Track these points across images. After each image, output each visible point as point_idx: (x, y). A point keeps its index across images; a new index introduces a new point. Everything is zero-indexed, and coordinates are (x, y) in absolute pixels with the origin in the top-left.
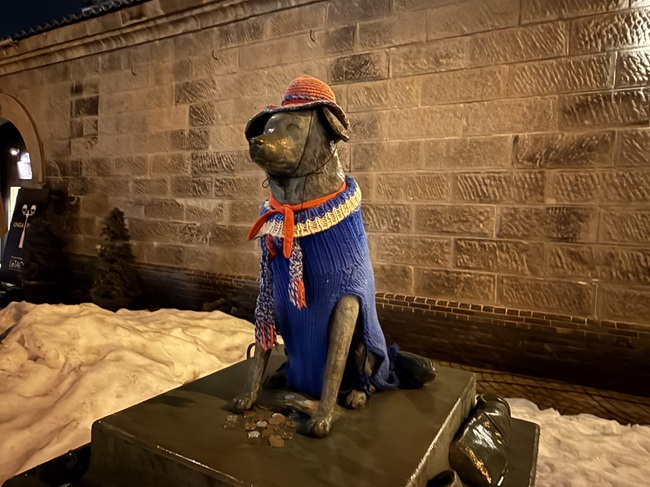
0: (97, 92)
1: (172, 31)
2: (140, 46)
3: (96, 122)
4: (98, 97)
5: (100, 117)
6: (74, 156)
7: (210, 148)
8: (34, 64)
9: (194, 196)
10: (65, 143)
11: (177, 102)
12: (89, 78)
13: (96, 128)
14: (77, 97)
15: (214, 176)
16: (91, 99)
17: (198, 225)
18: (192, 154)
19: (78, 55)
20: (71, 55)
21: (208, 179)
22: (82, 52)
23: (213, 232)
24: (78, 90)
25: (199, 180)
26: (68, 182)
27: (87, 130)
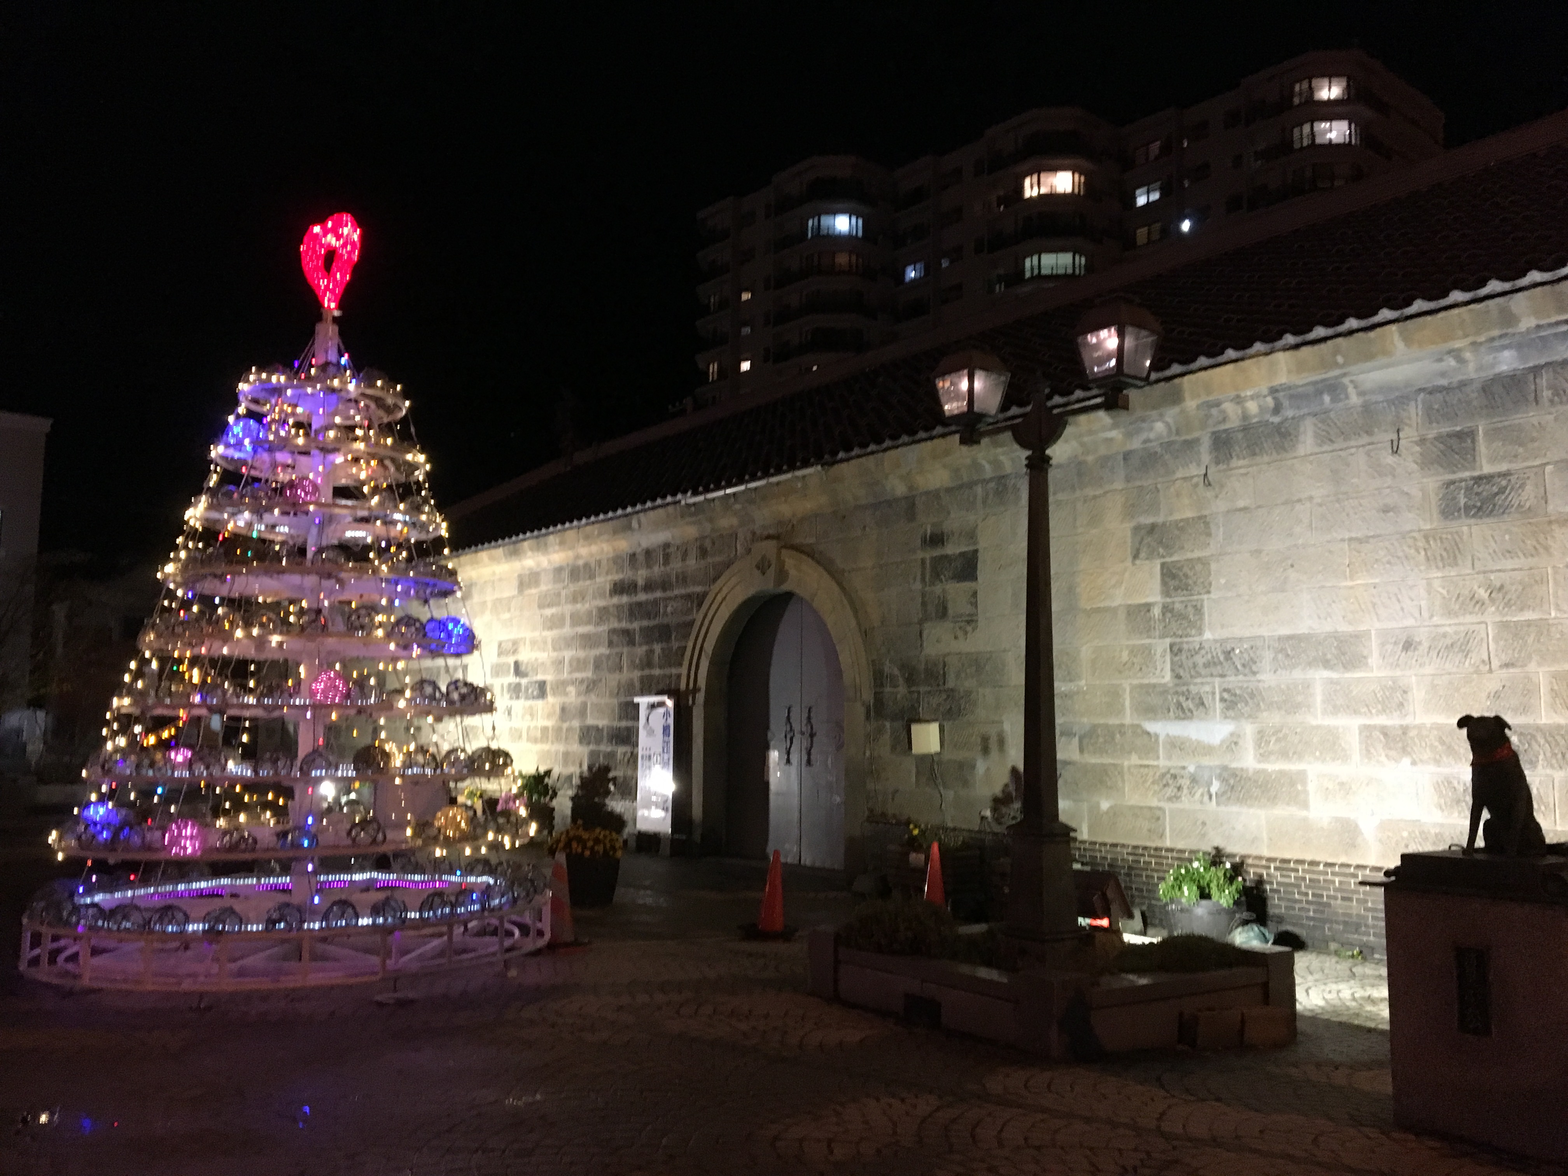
0: (975, 543)
3: (975, 594)
4: (976, 551)
5: (982, 585)
6: (930, 652)
7: (1208, 635)
9: (1178, 718)
10: (913, 630)
11: (1136, 557)
12: (957, 520)
13: (975, 605)
14: (934, 553)
15: (1217, 680)
16: (962, 554)
17: (1192, 769)
18: (1171, 646)
19: (938, 484)
20: (924, 484)
21: (1207, 688)
23: (1223, 780)
24: (936, 539)
25: (1188, 690)
26: (918, 698)
27: (956, 606)
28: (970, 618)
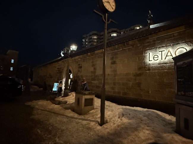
1: (92, 57)
2: (87, 59)
5: (82, 69)
6: (78, 75)
7: (96, 74)
8: (74, 61)
9: (94, 81)
11: (92, 67)
12: (81, 63)
14: (79, 66)
21: (96, 78)
22: (80, 59)
23: (96, 86)
27: (80, 71)
28: (81, 72)
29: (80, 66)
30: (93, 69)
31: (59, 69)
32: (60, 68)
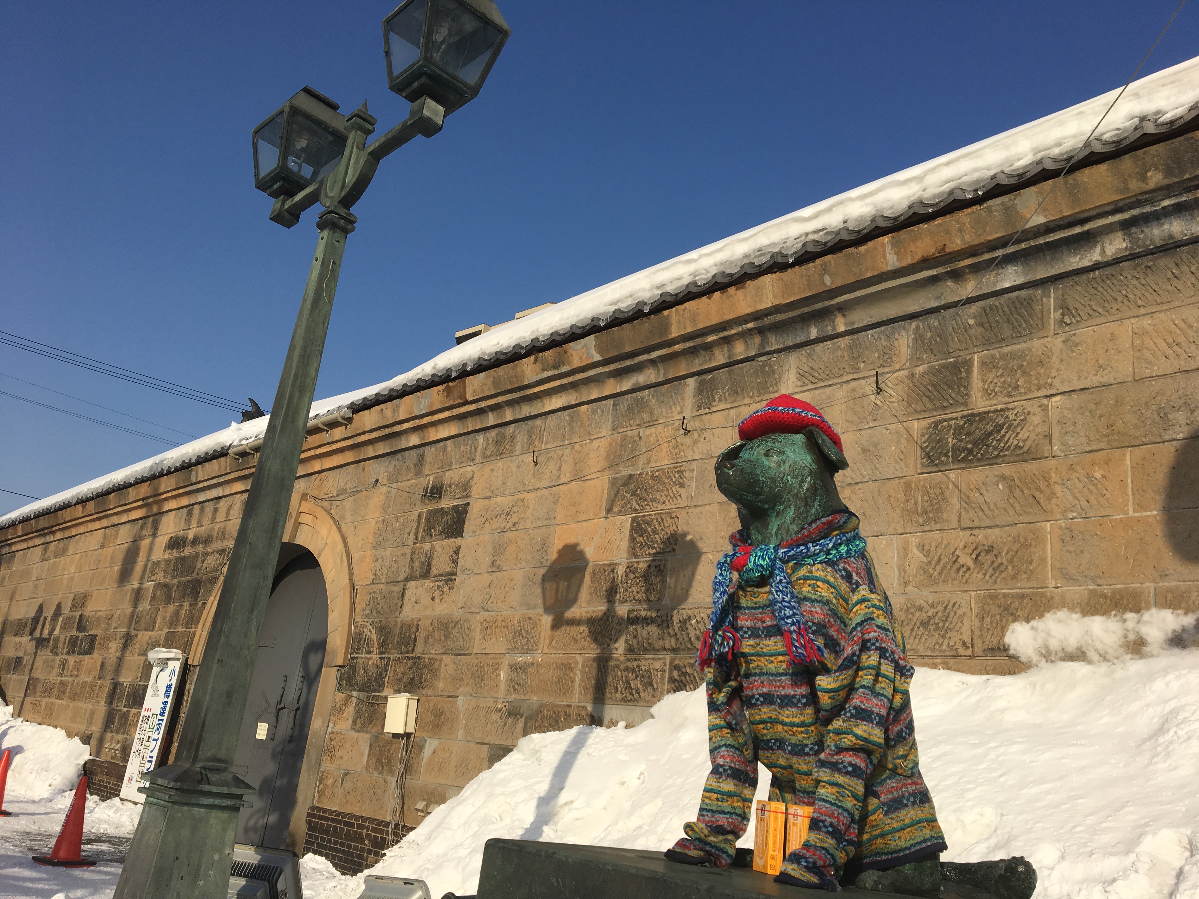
0: (468, 496)
1: (611, 387)
2: (554, 416)
3: (457, 551)
4: (467, 505)
5: (466, 541)
6: (407, 615)
7: (667, 600)
8: (370, 452)
9: (626, 701)
10: (397, 589)
11: (609, 510)
12: (451, 476)
13: (455, 562)
14: (432, 506)
15: (669, 657)
16: (455, 508)
18: (629, 613)
19: (446, 434)
20: (434, 434)
22: (452, 430)
24: (436, 492)
25: (638, 666)
26: (387, 665)
27: (441, 565)
28: (450, 577)
29: (446, 503)
30: (625, 544)
31: (188, 551)
32: (195, 541)
